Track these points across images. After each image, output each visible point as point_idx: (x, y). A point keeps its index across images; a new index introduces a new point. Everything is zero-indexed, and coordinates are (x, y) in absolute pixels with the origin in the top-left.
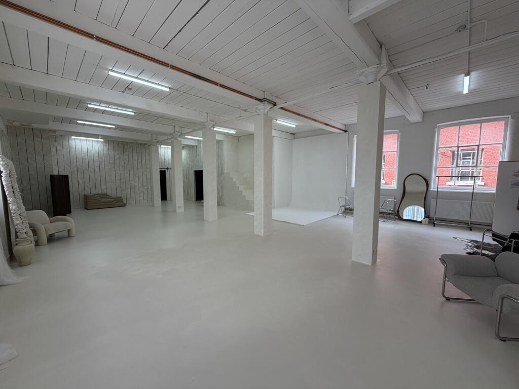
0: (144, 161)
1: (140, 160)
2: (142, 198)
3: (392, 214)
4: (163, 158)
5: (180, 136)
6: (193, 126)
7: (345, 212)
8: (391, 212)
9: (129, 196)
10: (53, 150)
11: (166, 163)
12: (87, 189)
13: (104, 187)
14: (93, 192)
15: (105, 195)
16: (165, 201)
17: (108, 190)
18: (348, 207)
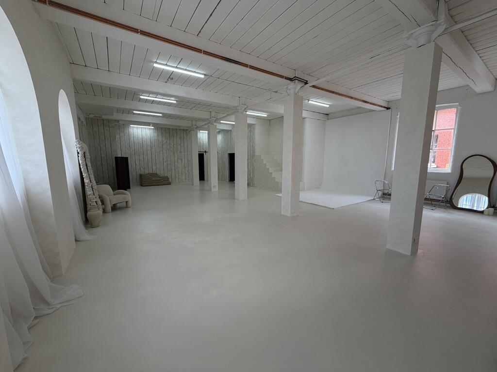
0: (186, 145)
1: (182, 145)
2: (184, 178)
3: (442, 202)
4: (202, 142)
5: (215, 121)
6: (227, 111)
7: (383, 197)
8: (441, 199)
9: (173, 176)
10: (117, 136)
11: (204, 147)
12: (142, 169)
13: (154, 168)
14: (147, 172)
15: (155, 175)
16: (202, 182)
17: (157, 170)
18: (386, 192)
